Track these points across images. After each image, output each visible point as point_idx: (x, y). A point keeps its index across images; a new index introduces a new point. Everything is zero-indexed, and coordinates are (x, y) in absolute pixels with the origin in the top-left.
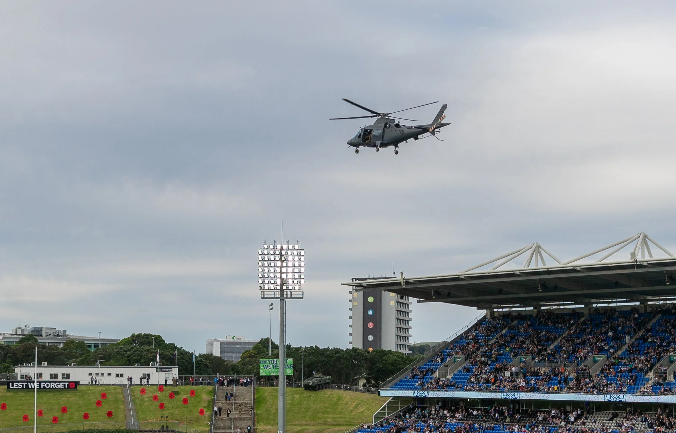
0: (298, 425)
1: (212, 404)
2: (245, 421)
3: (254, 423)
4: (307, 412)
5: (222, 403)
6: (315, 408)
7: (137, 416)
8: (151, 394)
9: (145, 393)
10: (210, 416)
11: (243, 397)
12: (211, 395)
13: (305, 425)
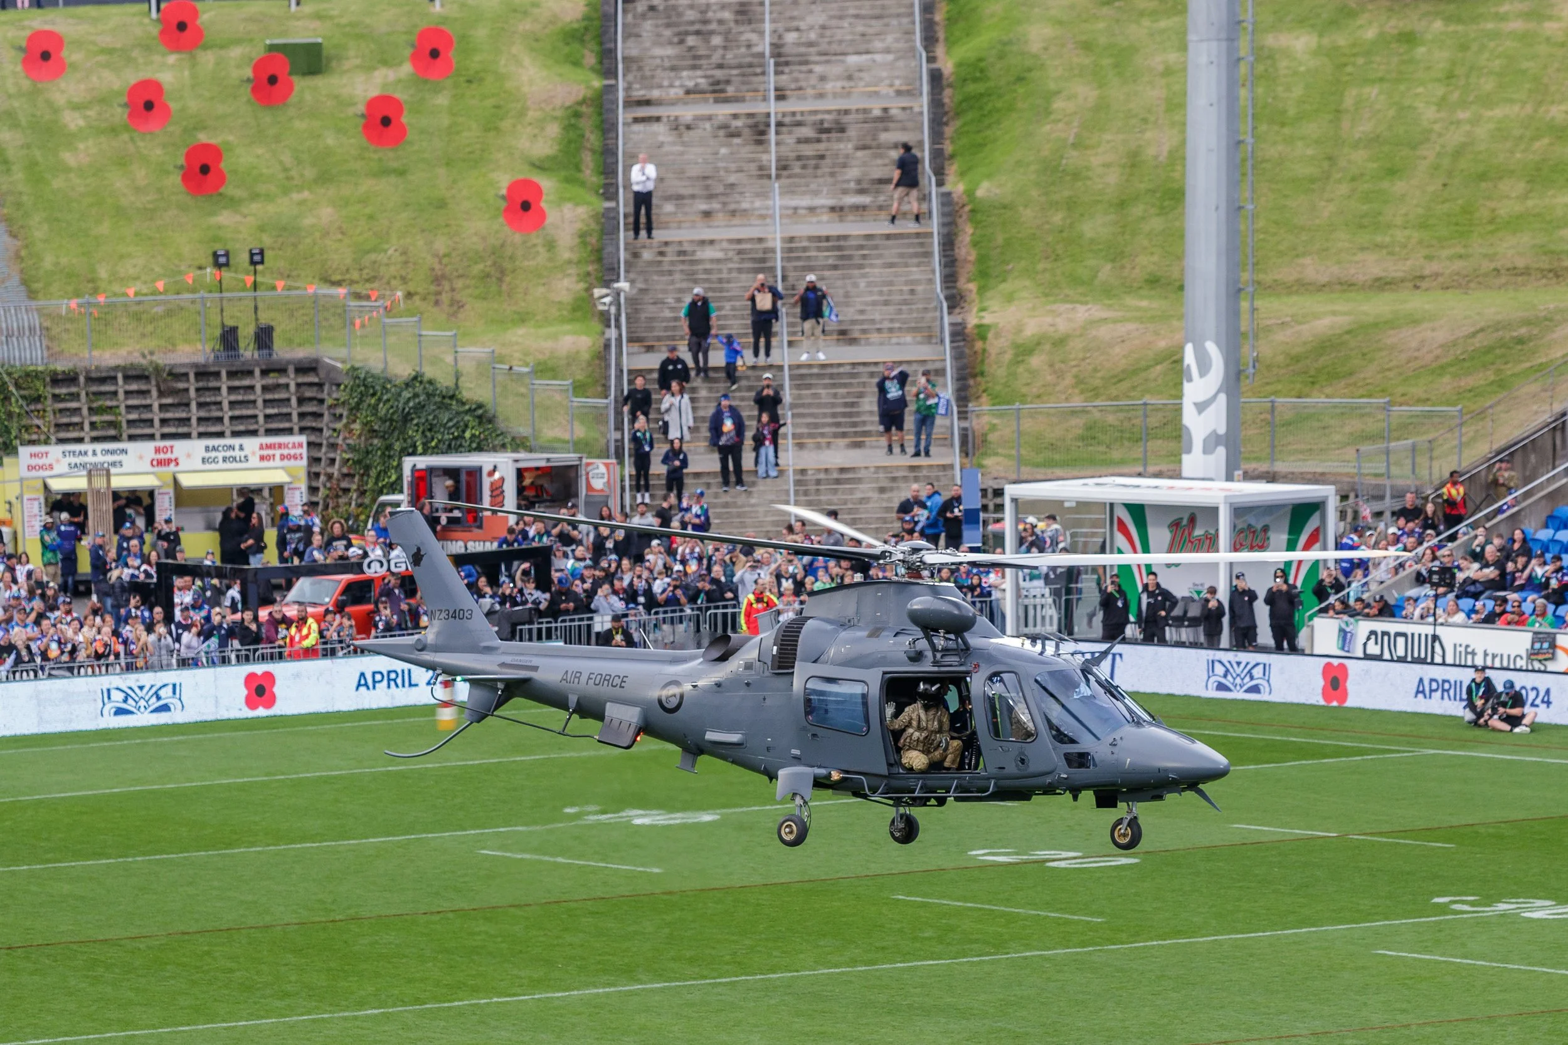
0: (1322, 288)
1: (593, 139)
2: (876, 272)
3: (950, 279)
4: (1392, 172)
5: (676, 126)
6: (1455, 138)
7: (18, 257)
8: (106, 74)
9: (61, 68)
10: (593, 240)
11: (835, 70)
12: (576, 64)
13: (1382, 284)
